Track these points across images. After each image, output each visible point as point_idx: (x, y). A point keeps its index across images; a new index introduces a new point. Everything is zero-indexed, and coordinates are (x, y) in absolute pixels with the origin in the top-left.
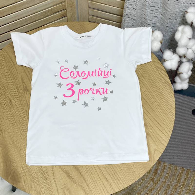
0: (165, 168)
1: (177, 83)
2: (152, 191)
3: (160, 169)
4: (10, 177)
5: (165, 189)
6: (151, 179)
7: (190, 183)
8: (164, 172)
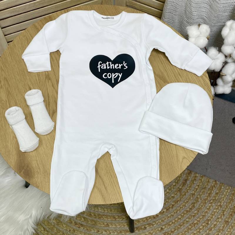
0: (195, 179)
1: (218, 86)
2: (178, 203)
3: (190, 180)
4: (23, 171)
5: (193, 202)
6: (178, 189)
7: (222, 198)
8: (194, 184)
